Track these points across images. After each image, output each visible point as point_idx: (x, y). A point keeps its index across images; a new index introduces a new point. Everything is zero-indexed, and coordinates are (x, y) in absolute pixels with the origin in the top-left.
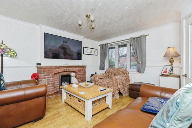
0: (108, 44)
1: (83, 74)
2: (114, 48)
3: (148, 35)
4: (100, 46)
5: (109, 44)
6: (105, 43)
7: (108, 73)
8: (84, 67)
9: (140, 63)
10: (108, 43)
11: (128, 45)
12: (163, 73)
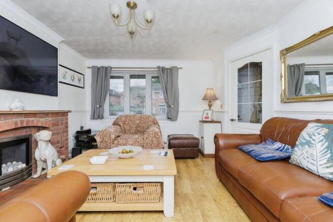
0: (111, 68)
1: (63, 132)
2: (122, 77)
3: (182, 68)
4: (90, 70)
5: (113, 69)
6: (106, 65)
7: (122, 125)
8: (64, 114)
9: (172, 106)
10: (112, 66)
11: (148, 76)
12: (204, 119)
